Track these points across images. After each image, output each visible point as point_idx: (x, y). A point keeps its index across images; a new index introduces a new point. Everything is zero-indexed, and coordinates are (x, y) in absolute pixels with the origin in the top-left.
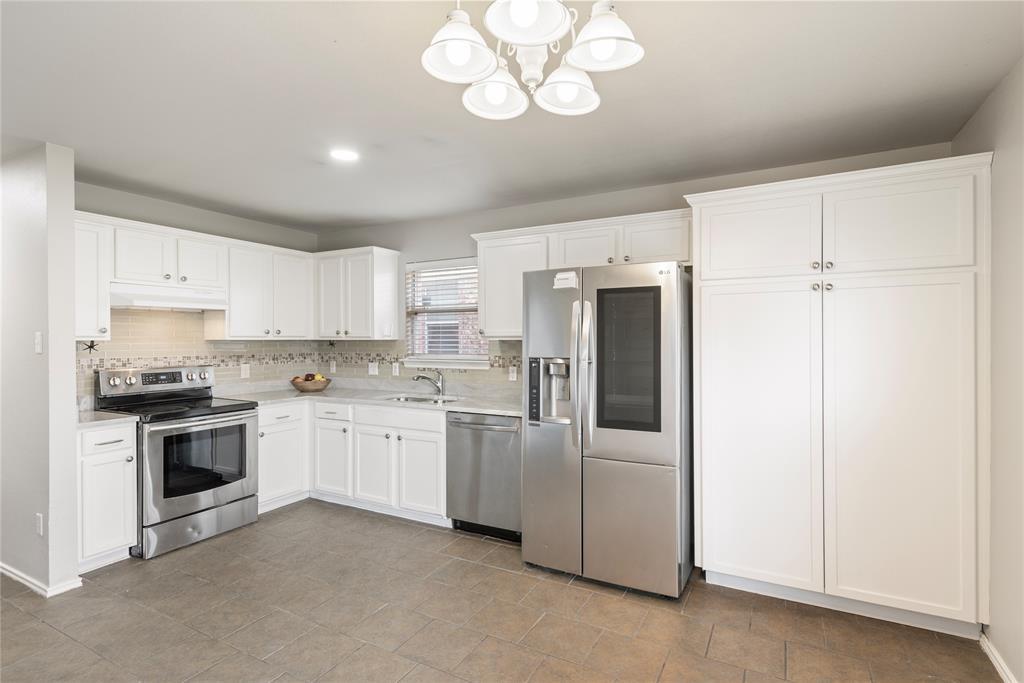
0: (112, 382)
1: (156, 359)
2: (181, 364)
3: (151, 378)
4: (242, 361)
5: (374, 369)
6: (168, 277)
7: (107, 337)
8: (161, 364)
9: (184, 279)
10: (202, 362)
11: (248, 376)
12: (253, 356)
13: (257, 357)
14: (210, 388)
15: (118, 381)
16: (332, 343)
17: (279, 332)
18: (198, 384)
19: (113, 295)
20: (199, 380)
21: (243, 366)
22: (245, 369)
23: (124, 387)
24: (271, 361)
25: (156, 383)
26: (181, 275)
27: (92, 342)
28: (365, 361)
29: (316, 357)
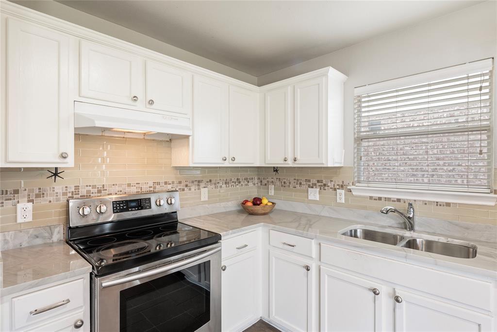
0: (81, 212)
1: (129, 185)
2: (152, 189)
3: (121, 206)
4: (202, 185)
5: (314, 194)
6: (135, 98)
7: (70, 162)
8: (134, 190)
9: (151, 102)
10: (169, 187)
11: (206, 199)
12: (210, 181)
13: (213, 182)
14: (176, 212)
15: (87, 211)
16: (276, 170)
17: (233, 159)
18: (166, 209)
19: (76, 116)
20: (166, 205)
21: (203, 190)
22: (204, 193)
23: (94, 216)
24: (224, 186)
25: (127, 210)
26: (149, 99)
27: (56, 169)
28: (304, 187)
29: (256, 181)
